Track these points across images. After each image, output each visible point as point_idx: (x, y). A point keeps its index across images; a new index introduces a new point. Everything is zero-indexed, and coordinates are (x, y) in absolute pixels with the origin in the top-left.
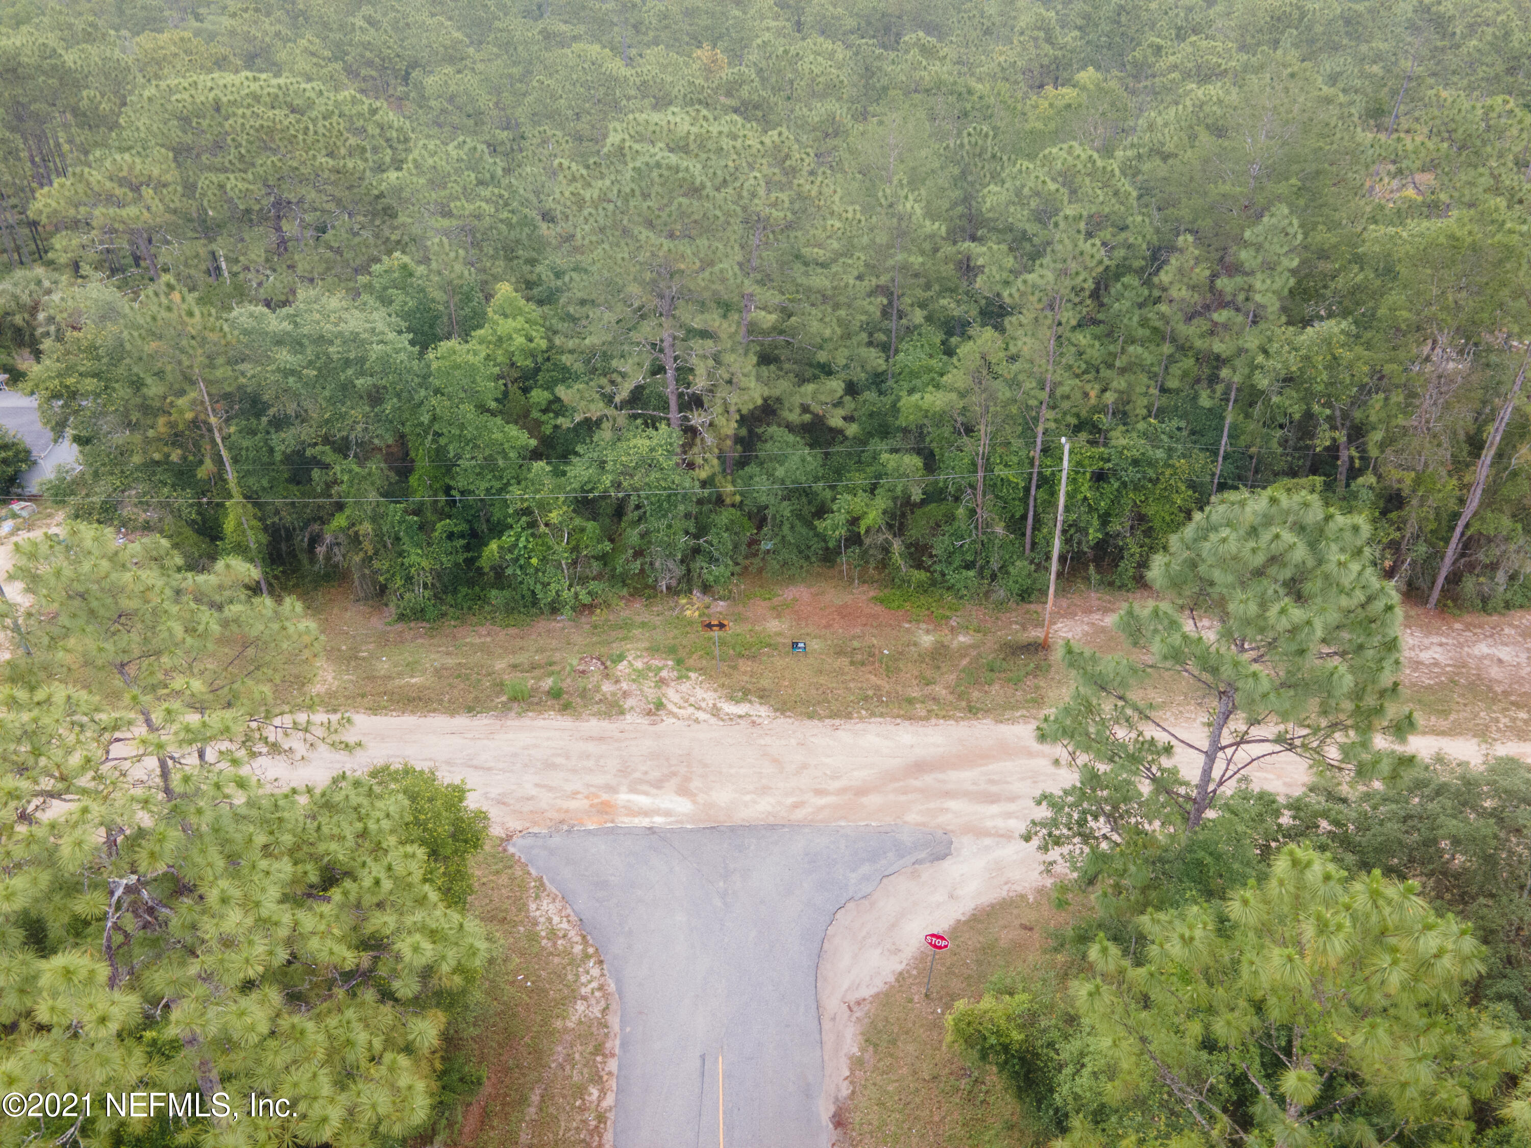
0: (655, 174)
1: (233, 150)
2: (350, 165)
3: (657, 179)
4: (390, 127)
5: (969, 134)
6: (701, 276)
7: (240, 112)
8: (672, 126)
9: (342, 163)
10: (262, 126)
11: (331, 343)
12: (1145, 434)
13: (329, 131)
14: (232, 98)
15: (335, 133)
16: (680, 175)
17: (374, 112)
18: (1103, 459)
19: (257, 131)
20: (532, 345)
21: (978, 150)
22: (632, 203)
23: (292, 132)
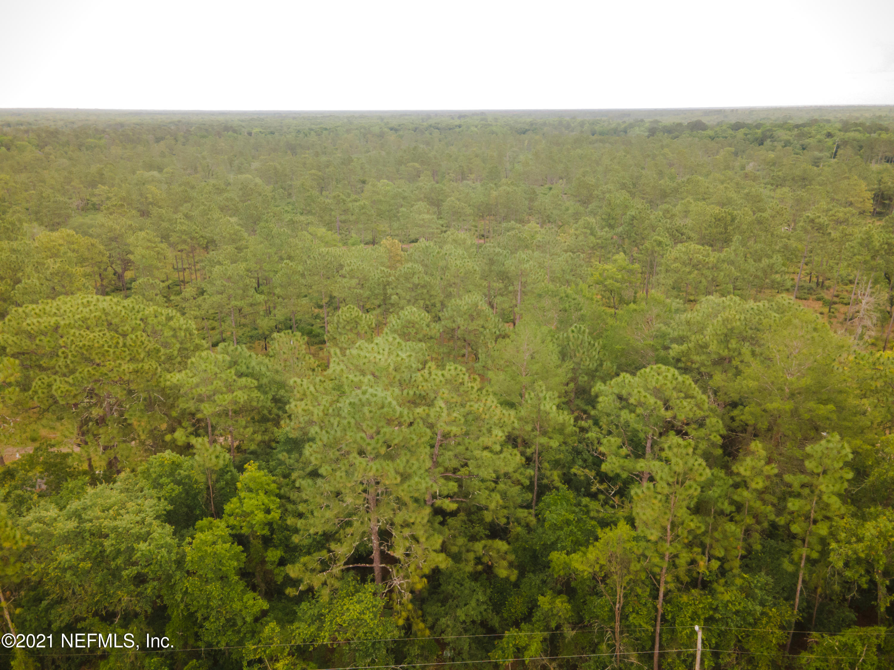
0: (366, 409)
1: (62, 359)
2: (146, 367)
3: (367, 414)
4: (180, 329)
5: (573, 331)
6: (401, 488)
7: (72, 331)
8: (377, 360)
9: (140, 366)
10: (84, 345)
11: (107, 536)
12: (741, 589)
13: (135, 342)
14: (67, 322)
15: (139, 343)
16: (385, 410)
17: (170, 319)
18: (711, 608)
19: (81, 348)
20: (270, 517)
21: (579, 342)
22: (349, 434)
23: (106, 348)
